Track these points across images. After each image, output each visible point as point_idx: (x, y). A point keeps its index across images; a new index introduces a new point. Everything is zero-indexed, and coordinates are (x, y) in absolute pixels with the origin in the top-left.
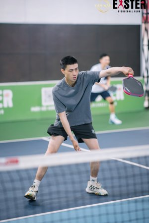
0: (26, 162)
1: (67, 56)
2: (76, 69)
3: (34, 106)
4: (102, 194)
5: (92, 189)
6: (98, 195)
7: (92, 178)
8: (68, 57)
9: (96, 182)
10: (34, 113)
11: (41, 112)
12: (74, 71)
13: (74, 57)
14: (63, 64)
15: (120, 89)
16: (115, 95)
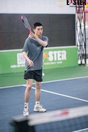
3: (13, 65)
4: (43, 111)
5: (38, 109)
6: (42, 112)
7: (36, 102)
9: (39, 104)
10: (13, 68)
11: (17, 68)
12: (40, 30)
14: (34, 26)
15: (64, 53)
16: (61, 57)
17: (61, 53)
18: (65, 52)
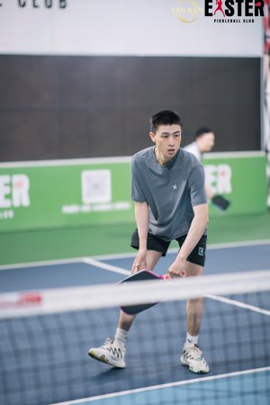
0: (57, 301)
1: (162, 110)
2: (175, 135)
3: (69, 204)
8: (166, 112)
12: (171, 138)
13: (176, 113)
14: (154, 122)
15: (223, 174)
16: (214, 184)
17: (215, 174)
18: (226, 169)
